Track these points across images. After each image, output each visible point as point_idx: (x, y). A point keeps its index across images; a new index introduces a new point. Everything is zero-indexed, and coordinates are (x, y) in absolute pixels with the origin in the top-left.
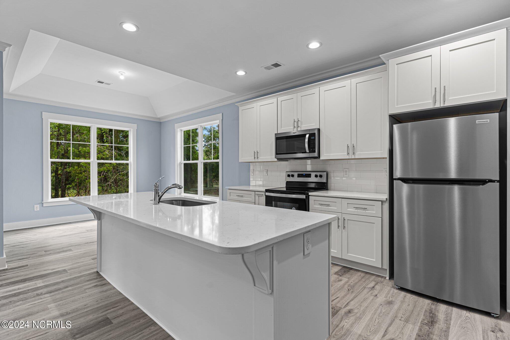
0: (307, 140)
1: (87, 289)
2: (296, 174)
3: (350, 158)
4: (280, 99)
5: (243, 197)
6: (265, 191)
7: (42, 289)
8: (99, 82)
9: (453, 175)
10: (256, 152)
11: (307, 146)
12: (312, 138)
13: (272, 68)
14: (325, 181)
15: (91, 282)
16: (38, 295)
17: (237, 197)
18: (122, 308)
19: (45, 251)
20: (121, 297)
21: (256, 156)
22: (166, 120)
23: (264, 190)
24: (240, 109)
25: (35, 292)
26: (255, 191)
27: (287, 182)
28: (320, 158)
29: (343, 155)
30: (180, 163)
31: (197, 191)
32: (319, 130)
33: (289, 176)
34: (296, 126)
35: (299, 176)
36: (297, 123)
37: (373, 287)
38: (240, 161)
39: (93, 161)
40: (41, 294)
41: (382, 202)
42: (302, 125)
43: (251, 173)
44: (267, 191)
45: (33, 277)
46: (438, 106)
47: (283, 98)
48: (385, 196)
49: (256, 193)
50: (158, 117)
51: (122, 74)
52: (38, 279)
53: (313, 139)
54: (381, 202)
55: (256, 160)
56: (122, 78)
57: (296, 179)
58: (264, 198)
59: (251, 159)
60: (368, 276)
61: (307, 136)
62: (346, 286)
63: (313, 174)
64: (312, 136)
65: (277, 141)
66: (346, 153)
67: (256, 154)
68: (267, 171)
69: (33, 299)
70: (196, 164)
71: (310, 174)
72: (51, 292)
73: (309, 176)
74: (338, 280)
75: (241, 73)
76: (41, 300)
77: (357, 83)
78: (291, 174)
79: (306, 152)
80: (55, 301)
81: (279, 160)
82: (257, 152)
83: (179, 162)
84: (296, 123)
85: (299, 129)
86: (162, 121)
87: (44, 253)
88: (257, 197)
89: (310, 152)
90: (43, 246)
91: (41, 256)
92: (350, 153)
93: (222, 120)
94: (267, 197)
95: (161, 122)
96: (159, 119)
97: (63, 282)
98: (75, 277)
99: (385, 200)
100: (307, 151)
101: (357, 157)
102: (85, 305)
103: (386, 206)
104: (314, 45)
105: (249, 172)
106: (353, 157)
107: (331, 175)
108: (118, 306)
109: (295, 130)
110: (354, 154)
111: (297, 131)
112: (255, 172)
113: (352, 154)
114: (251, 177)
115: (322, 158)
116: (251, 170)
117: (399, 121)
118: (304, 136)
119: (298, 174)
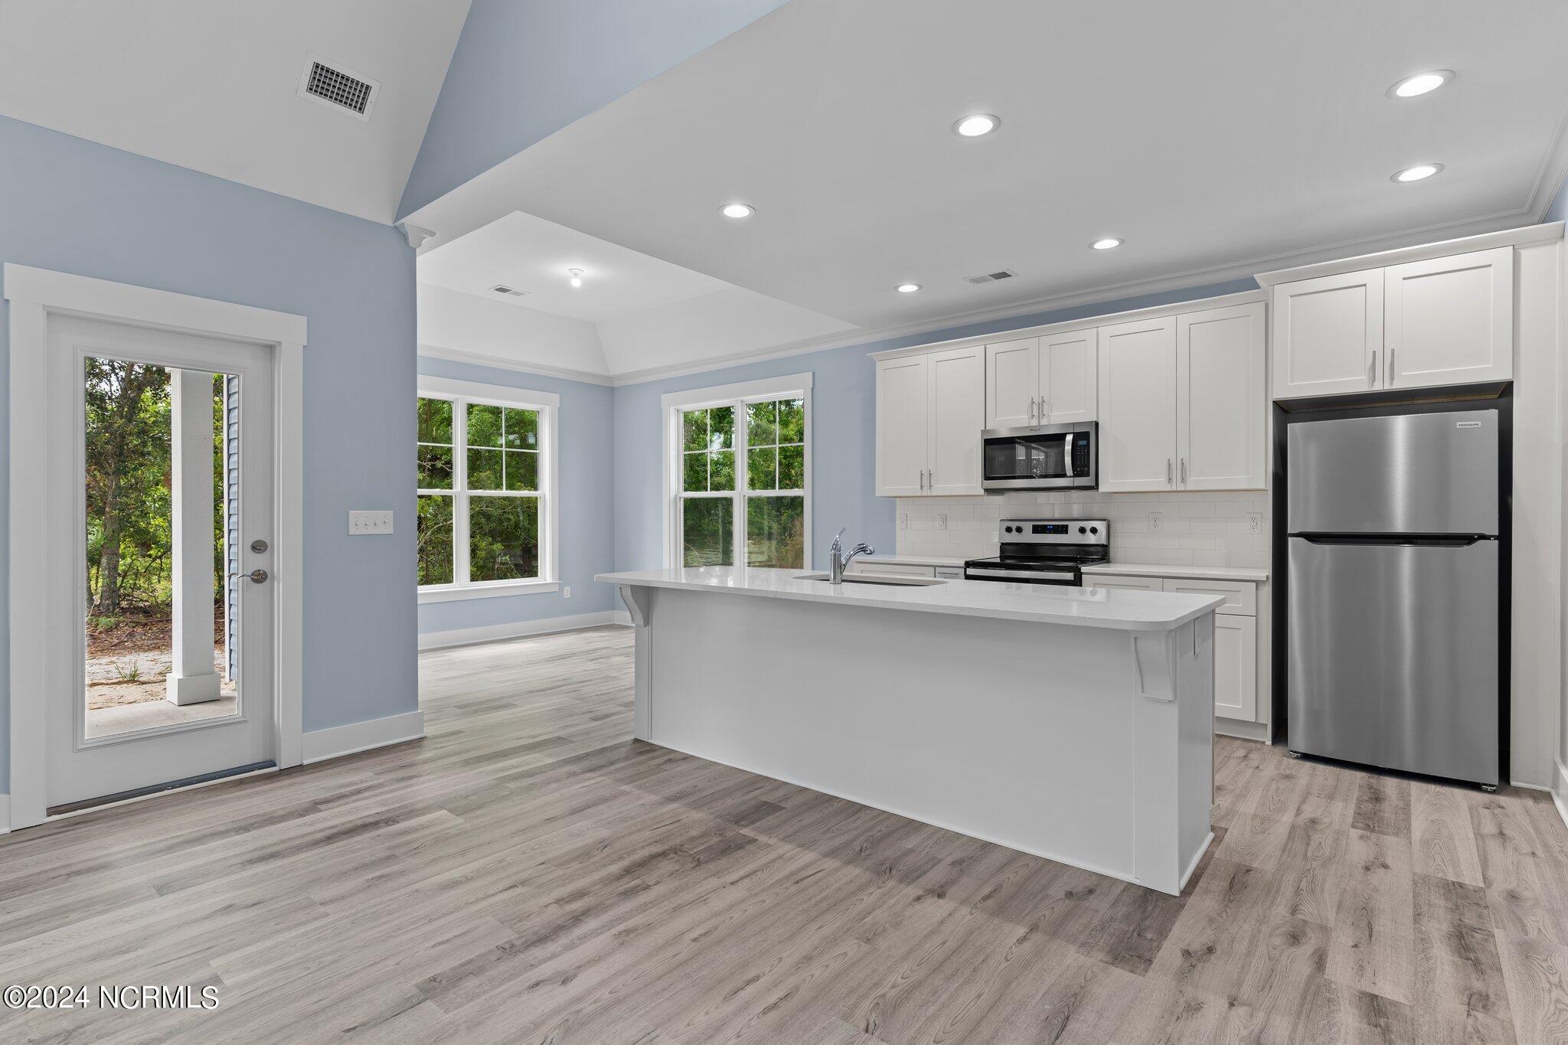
0: (1068, 448)
2: (1028, 527)
3: (1174, 489)
4: (992, 349)
6: (962, 565)
8: (498, 289)
9: (1400, 526)
10: (925, 472)
11: (1068, 460)
12: (1082, 443)
13: (990, 280)
14: (1103, 541)
16: (571, 774)
21: (926, 484)
22: (629, 382)
23: (962, 563)
24: (880, 367)
26: (935, 567)
27: (1002, 544)
28: (1098, 488)
29: (1159, 483)
30: (675, 499)
32: (1097, 424)
33: (1009, 530)
34: (1035, 413)
35: (1037, 530)
36: (1039, 406)
37: (1246, 756)
38: (878, 494)
39: (459, 490)
41: (1258, 583)
42: (1051, 412)
43: (898, 522)
44: (968, 564)
46: (1378, 387)
47: (999, 346)
48: (1265, 572)
49: (938, 570)
51: (576, 275)
53: (1083, 446)
54: (1254, 584)
55: (924, 493)
56: (576, 283)
57: (1028, 537)
59: (910, 489)
60: (1225, 742)
61: (1069, 438)
63: (1074, 527)
64: (1084, 440)
65: (987, 447)
66: (1164, 479)
67: (926, 479)
68: (945, 519)
70: (729, 502)
71: (1067, 526)
73: (1064, 530)
75: (908, 288)
77: (1190, 325)
78: (1014, 525)
79: (1064, 475)
81: (989, 491)
82: (929, 473)
83: (673, 494)
84: (1036, 409)
85: (1044, 422)
86: (616, 384)
89: (1075, 476)
92: (1174, 480)
93: (813, 386)
95: (613, 388)
96: (611, 378)
99: (1265, 579)
100: (1069, 471)
101: (1189, 488)
103: (1267, 592)
104: (1106, 243)
105: (893, 519)
106: (1181, 488)
107: (1117, 527)
109: (1034, 423)
110: (1183, 480)
111: (1040, 427)
112: (909, 522)
113: (1179, 481)
114: (899, 533)
115: (1102, 489)
116: (897, 515)
117: (1287, 411)
118: (1061, 437)
119: (1033, 526)
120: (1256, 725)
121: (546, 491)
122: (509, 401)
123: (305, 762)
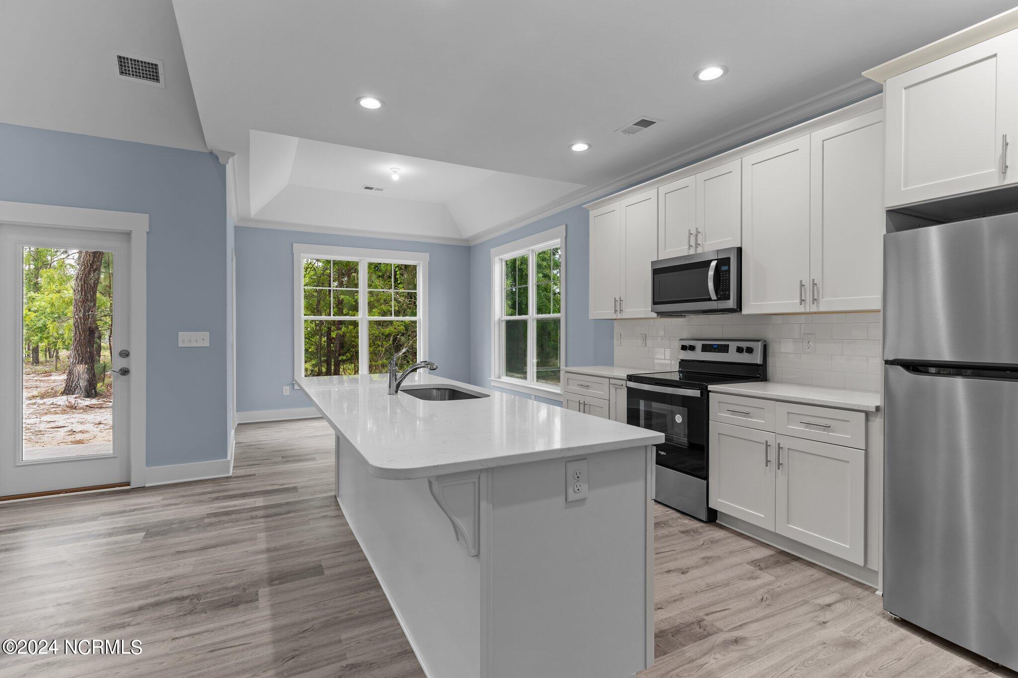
0: (711, 273)
1: (312, 519)
2: (699, 345)
3: (808, 310)
4: (664, 189)
5: (588, 389)
6: (626, 378)
7: (259, 510)
8: (366, 188)
10: (618, 299)
11: (711, 285)
12: (724, 268)
13: (637, 131)
14: (759, 361)
15: (321, 510)
16: (252, 518)
17: (578, 388)
18: (344, 555)
19: (283, 457)
20: (350, 539)
21: (618, 309)
22: (479, 241)
23: (624, 376)
24: (592, 213)
25: (250, 514)
26: (609, 378)
27: (681, 360)
28: (741, 311)
29: (792, 305)
30: (500, 321)
31: (526, 373)
32: (740, 250)
33: (684, 348)
34: (693, 243)
35: (705, 348)
36: (695, 237)
37: (829, 605)
38: (591, 317)
39: (363, 317)
40: (256, 517)
41: (867, 414)
42: (705, 241)
43: (615, 340)
44: (631, 378)
45: (256, 492)
47: (668, 188)
49: (612, 381)
50: (464, 237)
51: (395, 172)
52: (261, 496)
53: (725, 271)
54: (863, 415)
55: (619, 316)
56: (395, 178)
57: (699, 355)
58: (624, 392)
59: (609, 314)
61: (714, 264)
62: (762, 591)
63: (733, 346)
64: (725, 265)
65: (656, 276)
66: (798, 301)
67: (618, 304)
68: (645, 338)
69: (245, 522)
70: (525, 323)
71: (728, 346)
72: (267, 517)
73: (724, 349)
74: (749, 576)
75: (580, 147)
76: (252, 526)
77: (823, 141)
78: (687, 343)
79: (710, 299)
80: (268, 529)
81: (661, 314)
82: (621, 300)
83: (497, 318)
84: (693, 238)
85: (700, 250)
86: (471, 244)
87: (280, 459)
88: (613, 390)
89: (718, 299)
90: (283, 449)
91: (276, 463)
92: (808, 301)
93: (566, 237)
94: (630, 390)
95: (470, 247)
96: (466, 240)
97: (287, 504)
98: (304, 500)
99: (874, 410)
100: (713, 296)
101: (822, 309)
102: (300, 542)
103: (879, 424)
104: (711, 73)
105: (612, 338)
106: (814, 309)
108: (340, 551)
109: (692, 252)
110: (815, 301)
111: (696, 255)
112: (622, 340)
113: (811, 302)
114: (615, 348)
115: (745, 311)
116: (615, 334)
118: (707, 264)
119: (703, 345)
121: (421, 316)
122: (393, 259)
123: (147, 485)
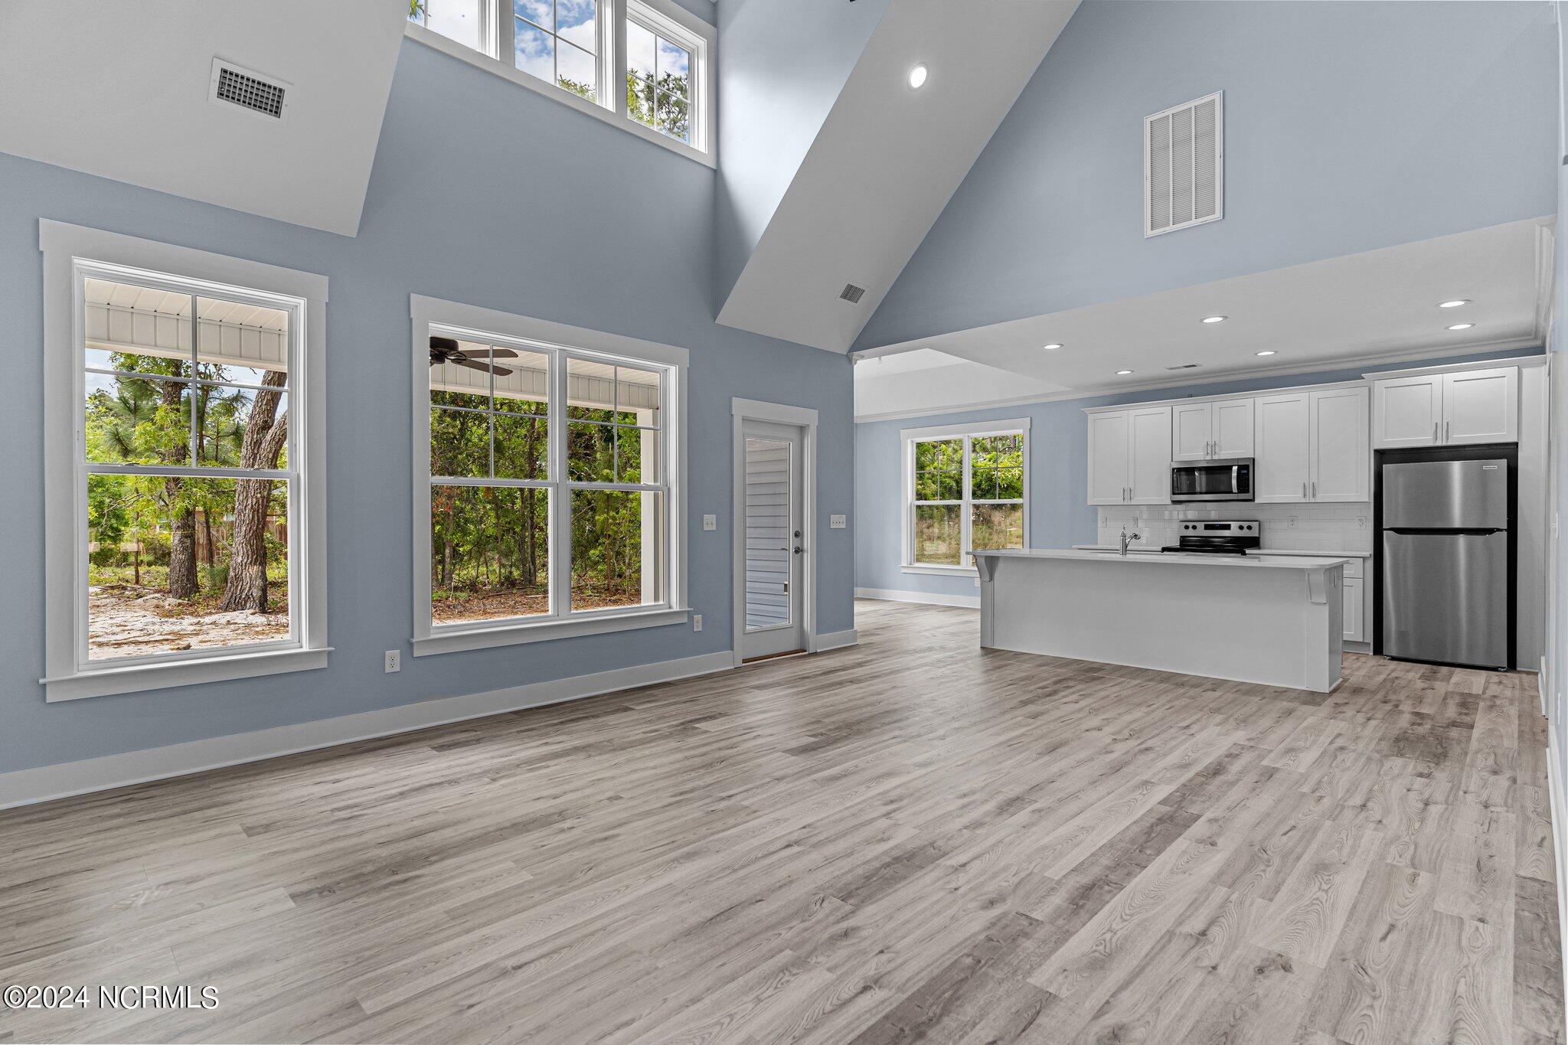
0: (1234, 474)
2: (1201, 526)
3: (1307, 501)
4: (1177, 407)
9: (1457, 524)
10: (1127, 489)
11: (1234, 482)
14: (1256, 535)
21: (1128, 497)
24: (1090, 417)
27: (1182, 535)
28: (1254, 500)
29: (1298, 497)
30: (909, 506)
32: (1254, 459)
33: (1187, 527)
34: (1210, 452)
35: (1207, 527)
36: (1212, 447)
38: (1089, 503)
41: (1364, 559)
42: (1221, 451)
43: (1099, 522)
46: (1439, 443)
47: (1183, 408)
48: (1369, 551)
53: (1245, 473)
54: (1362, 559)
55: (1125, 502)
57: (1201, 532)
59: (1114, 499)
61: (1235, 468)
63: (1234, 525)
64: (1245, 469)
65: (1174, 473)
66: (1301, 495)
67: (1128, 493)
68: (1136, 519)
70: (955, 507)
71: (1230, 525)
73: (1228, 527)
77: (1319, 398)
78: (1190, 524)
79: (1231, 492)
81: (1174, 502)
82: (1131, 491)
83: (908, 502)
84: (1210, 449)
85: (1216, 457)
89: (1239, 493)
92: (1308, 495)
93: (1031, 427)
99: (1369, 556)
100: (1235, 489)
101: (1318, 501)
103: (1370, 564)
105: (1096, 521)
106: (1312, 500)
107: (1266, 525)
109: (1209, 458)
110: (1314, 495)
111: (1213, 460)
112: (1108, 522)
113: (1311, 495)
114: (1100, 530)
115: (1257, 501)
116: (1099, 518)
117: (1383, 456)
118: (1230, 468)
119: (1205, 525)
120: (1363, 644)
123: (818, 651)
